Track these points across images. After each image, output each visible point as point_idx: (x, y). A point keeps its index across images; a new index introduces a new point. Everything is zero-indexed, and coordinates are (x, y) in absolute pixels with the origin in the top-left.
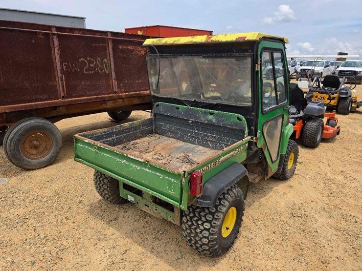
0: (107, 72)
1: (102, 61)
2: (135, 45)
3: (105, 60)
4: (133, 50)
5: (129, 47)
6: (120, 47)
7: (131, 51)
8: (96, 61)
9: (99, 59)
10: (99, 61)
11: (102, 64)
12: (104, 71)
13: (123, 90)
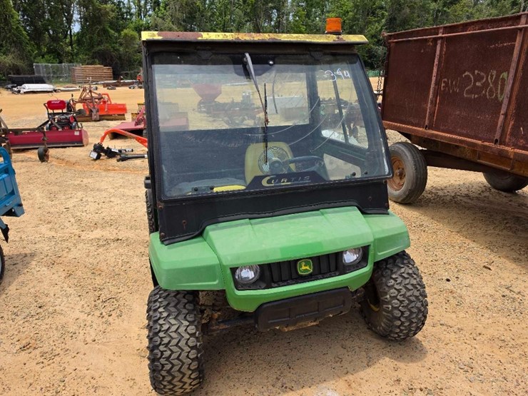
0: (500, 99)
1: (498, 76)
3: (505, 75)
8: (487, 77)
9: (495, 72)
10: (492, 76)
11: (495, 83)
13: (522, 142)
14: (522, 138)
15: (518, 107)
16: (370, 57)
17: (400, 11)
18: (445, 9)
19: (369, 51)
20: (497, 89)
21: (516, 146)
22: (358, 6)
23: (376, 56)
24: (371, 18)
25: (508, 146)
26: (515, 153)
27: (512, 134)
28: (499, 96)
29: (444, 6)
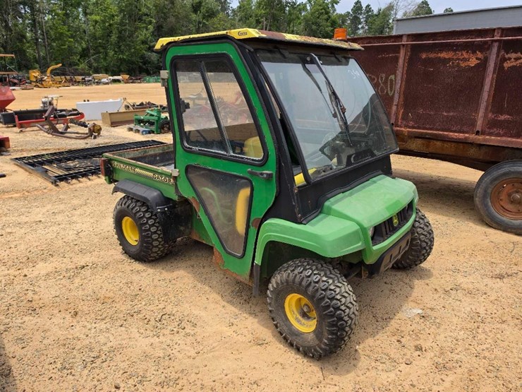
0: (391, 95)
1: (387, 78)
2: (455, 51)
3: (392, 77)
4: (449, 59)
5: (443, 55)
6: (424, 56)
7: (445, 61)
8: (378, 79)
9: (384, 75)
10: (382, 78)
11: (385, 83)
12: (387, 92)
13: (411, 123)
14: (411, 121)
15: (406, 100)
16: (144, 63)
17: (165, 19)
18: (204, 21)
19: (143, 57)
20: (387, 87)
21: (407, 126)
22: (124, 11)
23: (149, 63)
24: (139, 24)
25: (401, 127)
26: (408, 131)
27: (403, 119)
28: (389, 92)
29: (204, 18)
